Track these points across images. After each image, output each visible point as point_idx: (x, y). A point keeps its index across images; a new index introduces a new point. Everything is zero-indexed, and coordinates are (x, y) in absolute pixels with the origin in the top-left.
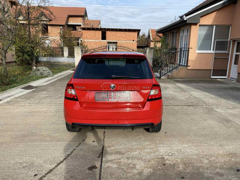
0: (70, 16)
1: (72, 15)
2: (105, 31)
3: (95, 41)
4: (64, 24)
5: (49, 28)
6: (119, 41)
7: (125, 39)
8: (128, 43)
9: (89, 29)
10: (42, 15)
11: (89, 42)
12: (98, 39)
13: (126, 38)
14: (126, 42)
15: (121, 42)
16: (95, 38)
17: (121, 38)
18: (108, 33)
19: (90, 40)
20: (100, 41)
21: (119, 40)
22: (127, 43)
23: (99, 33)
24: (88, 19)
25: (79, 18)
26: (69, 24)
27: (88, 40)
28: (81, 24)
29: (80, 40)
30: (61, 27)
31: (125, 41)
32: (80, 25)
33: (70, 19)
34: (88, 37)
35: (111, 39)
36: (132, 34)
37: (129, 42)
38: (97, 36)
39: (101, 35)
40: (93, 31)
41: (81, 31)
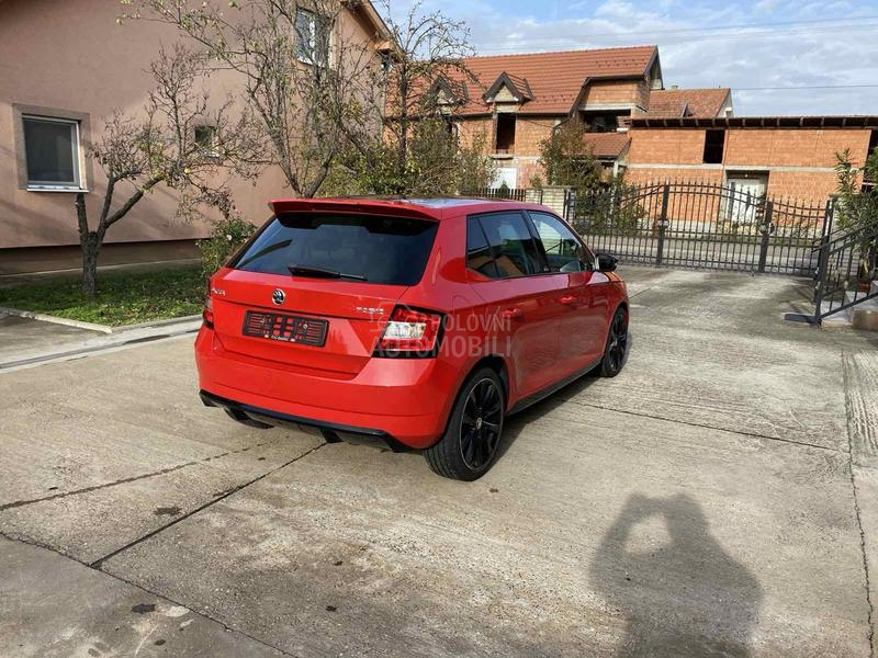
0: (594, 82)
1: (603, 75)
2: (722, 128)
3: (675, 167)
4: (568, 111)
5: (520, 125)
6: (779, 169)
7: (808, 160)
8: (820, 174)
9: (656, 124)
10: (503, 84)
11: (654, 170)
12: (689, 160)
13: (812, 155)
14: (810, 169)
15: (786, 169)
16: (676, 157)
17: (787, 156)
18: (733, 138)
19: (656, 166)
20: (694, 167)
21: (781, 163)
22: (813, 174)
23: (696, 138)
24: (663, 89)
25: (624, 87)
26: (587, 109)
27: (648, 166)
28: (631, 106)
29: (616, 164)
30: (558, 122)
31: (806, 169)
32: (627, 113)
33: (594, 90)
34: (651, 154)
35: (744, 159)
36: (844, 137)
37: (822, 169)
38: (684, 150)
39: (701, 146)
40: (672, 131)
41: (625, 133)
